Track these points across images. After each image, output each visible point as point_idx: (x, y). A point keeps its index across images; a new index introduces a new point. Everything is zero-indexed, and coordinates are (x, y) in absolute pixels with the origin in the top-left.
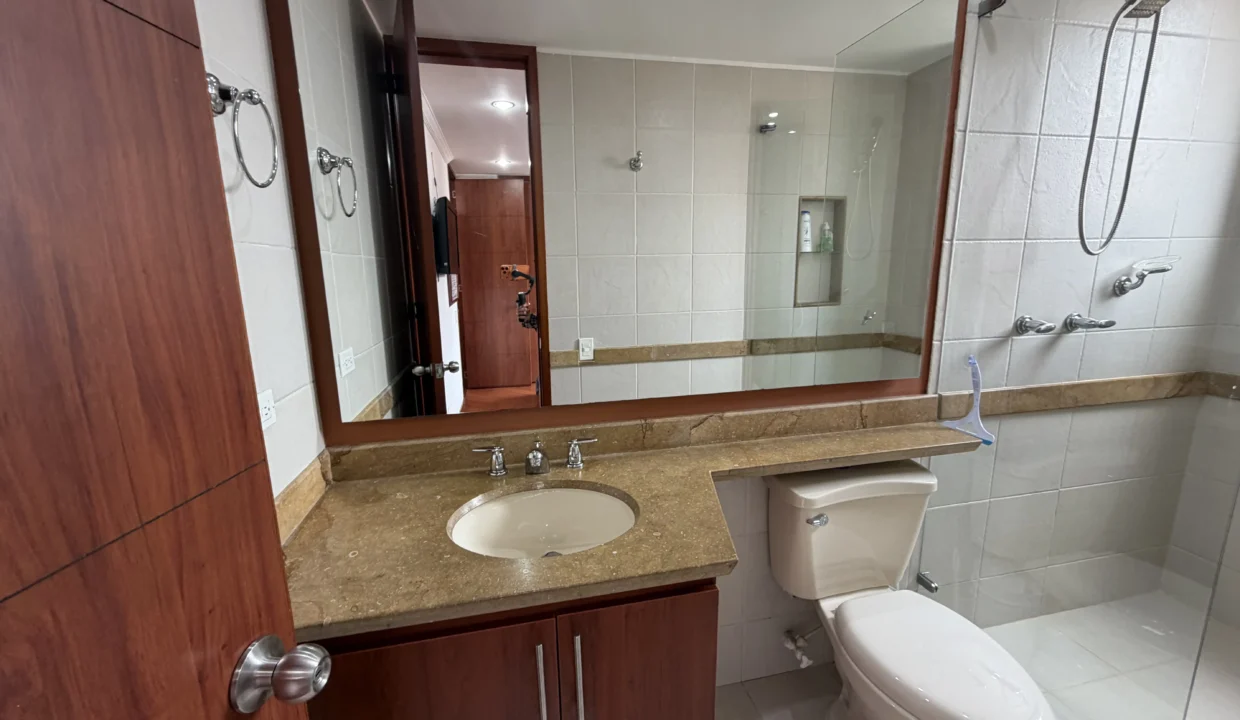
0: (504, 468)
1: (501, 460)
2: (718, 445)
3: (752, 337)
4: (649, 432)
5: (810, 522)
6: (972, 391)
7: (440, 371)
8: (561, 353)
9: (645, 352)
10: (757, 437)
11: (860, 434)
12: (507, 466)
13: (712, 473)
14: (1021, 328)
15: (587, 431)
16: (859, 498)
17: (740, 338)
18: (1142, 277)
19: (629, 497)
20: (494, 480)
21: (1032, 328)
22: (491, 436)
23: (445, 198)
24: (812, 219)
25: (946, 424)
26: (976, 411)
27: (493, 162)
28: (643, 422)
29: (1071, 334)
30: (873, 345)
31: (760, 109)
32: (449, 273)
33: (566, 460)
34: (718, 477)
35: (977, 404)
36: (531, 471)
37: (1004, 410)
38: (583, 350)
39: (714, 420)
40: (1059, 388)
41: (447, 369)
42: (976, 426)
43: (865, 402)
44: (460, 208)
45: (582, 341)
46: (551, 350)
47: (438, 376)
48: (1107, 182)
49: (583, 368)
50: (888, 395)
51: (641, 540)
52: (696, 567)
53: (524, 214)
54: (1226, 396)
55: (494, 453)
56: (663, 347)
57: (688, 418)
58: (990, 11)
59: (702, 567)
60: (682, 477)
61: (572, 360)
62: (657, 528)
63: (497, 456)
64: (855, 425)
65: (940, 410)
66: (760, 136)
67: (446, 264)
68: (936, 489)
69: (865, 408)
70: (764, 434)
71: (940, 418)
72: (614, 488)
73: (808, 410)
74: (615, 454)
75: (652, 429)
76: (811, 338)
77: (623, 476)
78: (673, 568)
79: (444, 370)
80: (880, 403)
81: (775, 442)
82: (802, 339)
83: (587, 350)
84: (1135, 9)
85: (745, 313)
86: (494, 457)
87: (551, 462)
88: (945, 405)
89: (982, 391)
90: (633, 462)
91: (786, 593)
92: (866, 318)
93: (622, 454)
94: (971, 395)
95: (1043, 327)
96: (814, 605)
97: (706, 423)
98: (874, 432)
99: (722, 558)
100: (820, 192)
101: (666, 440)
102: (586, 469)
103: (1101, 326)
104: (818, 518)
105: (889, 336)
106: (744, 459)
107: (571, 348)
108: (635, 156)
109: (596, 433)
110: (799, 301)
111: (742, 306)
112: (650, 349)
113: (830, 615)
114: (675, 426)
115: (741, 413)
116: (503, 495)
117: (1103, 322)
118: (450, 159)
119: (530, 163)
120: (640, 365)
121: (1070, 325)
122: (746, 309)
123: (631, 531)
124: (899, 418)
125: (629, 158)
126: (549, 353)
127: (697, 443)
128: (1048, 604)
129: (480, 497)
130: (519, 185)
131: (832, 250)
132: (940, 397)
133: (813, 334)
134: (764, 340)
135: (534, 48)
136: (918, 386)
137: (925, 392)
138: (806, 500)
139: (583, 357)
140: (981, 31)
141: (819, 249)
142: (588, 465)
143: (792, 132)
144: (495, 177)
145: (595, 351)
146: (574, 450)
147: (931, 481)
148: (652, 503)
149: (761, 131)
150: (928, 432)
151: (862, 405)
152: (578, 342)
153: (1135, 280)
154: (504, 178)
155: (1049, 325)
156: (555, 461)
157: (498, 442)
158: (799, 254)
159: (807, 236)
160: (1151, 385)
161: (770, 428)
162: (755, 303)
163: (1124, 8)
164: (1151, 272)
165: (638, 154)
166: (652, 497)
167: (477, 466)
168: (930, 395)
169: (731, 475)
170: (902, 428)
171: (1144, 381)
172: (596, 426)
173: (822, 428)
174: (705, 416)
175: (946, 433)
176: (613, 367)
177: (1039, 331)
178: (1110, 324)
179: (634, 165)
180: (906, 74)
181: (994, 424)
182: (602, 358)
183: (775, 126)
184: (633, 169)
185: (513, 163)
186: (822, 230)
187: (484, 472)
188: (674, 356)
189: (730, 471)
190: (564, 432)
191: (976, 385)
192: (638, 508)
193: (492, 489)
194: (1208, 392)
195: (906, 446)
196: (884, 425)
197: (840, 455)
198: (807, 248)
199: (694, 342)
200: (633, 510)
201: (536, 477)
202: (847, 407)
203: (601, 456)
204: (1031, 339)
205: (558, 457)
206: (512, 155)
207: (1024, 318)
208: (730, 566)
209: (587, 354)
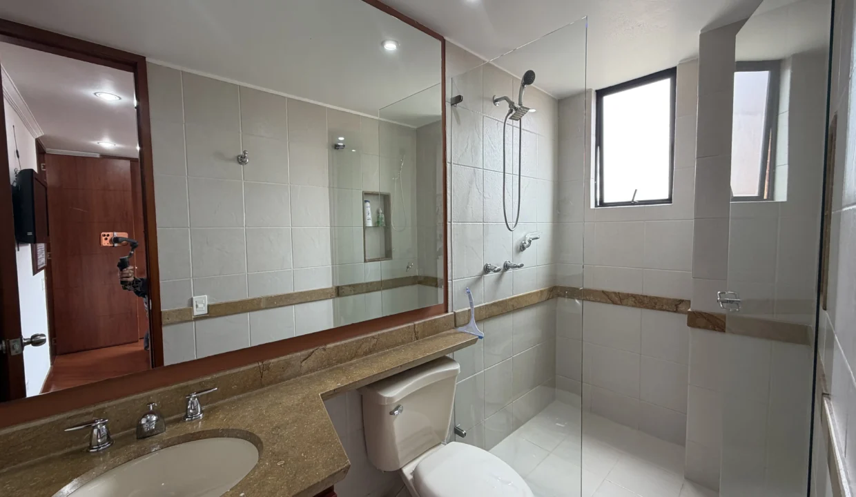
0: (109, 439)
1: (104, 431)
2: (323, 371)
3: (338, 285)
4: (266, 372)
5: (392, 413)
6: (470, 308)
7: (17, 347)
8: (174, 311)
9: (255, 301)
10: (352, 359)
11: (416, 344)
12: (111, 437)
13: (321, 395)
14: (487, 270)
15: (207, 382)
16: (420, 387)
17: (330, 286)
18: (530, 242)
19: (251, 434)
20: (94, 457)
21: (492, 270)
22: (92, 409)
23: (32, 170)
24: (371, 205)
25: (460, 329)
26: (473, 321)
27: (95, 143)
28: (260, 364)
29: (508, 272)
30: (414, 284)
31: (333, 134)
32: (34, 241)
33: (184, 414)
34: (326, 397)
35: (473, 315)
36: (142, 435)
37: (484, 317)
38: (197, 306)
39: (319, 352)
40: (506, 301)
41: (28, 343)
42: (474, 329)
43: (417, 323)
44: (51, 179)
45: (195, 298)
46: (162, 310)
47: (13, 353)
48: (511, 195)
49: (198, 322)
50: (428, 317)
51: (266, 474)
52: (318, 482)
53: (130, 188)
54: (564, 297)
55: (96, 427)
56: (271, 297)
57: (299, 354)
58: (456, 103)
59: (322, 481)
60: (297, 405)
61: (185, 316)
62: (280, 458)
63: (100, 428)
64: (412, 339)
65: (456, 322)
66: (335, 151)
67: (30, 234)
68: (459, 372)
69: (416, 326)
70: (356, 356)
71: (456, 326)
72: (236, 430)
73: (383, 334)
74: (235, 397)
75: (268, 369)
76: (377, 282)
77: (244, 417)
78: (298, 490)
79: (23, 345)
80: (424, 322)
81: (363, 360)
82: (371, 283)
83: (200, 306)
84: (513, 116)
85: (332, 267)
86: (95, 431)
87: (166, 419)
88: (457, 318)
89: (475, 307)
90: (252, 402)
91: (380, 471)
92: (408, 267)
93: (241, 396)
94: (469, 310)
95: (496, 269)
96: (399, 473)
97: (313, 356)
98: (423, 341)
99: (338, 466)
100: (376, 189)
101: (280, 375)
102: (206, 418)
103: (519, 267)
104: (396, 409)
105: (420, 276)
106: (344, 378)
107: (185, 306)
108: (242, 153)
109: (215, 383)
110: (367, 258)
111: (330, 264)
112: (259, 300)
113: (410, 477)
114: (288, 363)
115: (338, 343)
116: (106, 471)
117: (519, 264)
118: (39, 134)
119: (138, 148)
120: (252, 313)
121: (506, 267)
122: (332, 264)
123: (257, 467)
124: (434, 331)
125: (237, 155)
126: (160, 313)
127: (307, 372)
128: (516, 424)
129: (75, 482)
130: (126, 165)
131: (384, 225)
132: (455, 313)
133: (379, 279)
134: (346, 286)
135: (145, 58)
136: (443, 310)
137: (447, 312)
138: (389, 398)
139: (196, 312)
140: (453, 114)
141: (377, 224)
142: (208, 413)
143: (353, 151)
144: (98, 156)
145: (209, 306)
146: (192, 403)
147: (456, 367)
148: (274, 435)
149: (335, 148)
150: (452, 337)
151: (415, 325)
152: (192, 299)
153: (527, 243)
154: (107, 157)
155: (498, 268)
156: (172, 418)
157: (100, 414)
158: (365, 227)
159: (369, 216)
160: (539, 295)
161: (359, 351)
162: (339, 262)
163: (508, 115)
164: (533, 239)
165: (244, 153)
166: (273, 430)
167: (70, 447)
168: (450, 313)
169: (336, 392)
170: (438, 337)
171: (537, 293)
172: (215, 376)
173: (393, 345)
174: (311, 350)
175: (460, 335)
176: (227, 318)
177: (495, 271)
178: (522, 265)
179: (241, 160)
180: (416, 127)
181: (482, 325)
182: (215, 311)
183: (344, 146)
184: (240, 163)
185: (118, 146)
186: (378, 213)
187: (81, 451)
188: (281, 303)
189: (334, 390)
190: (182, 388)
191: (471, 304)
192: (261, 443)
193: (92, 468)
194: (559, 295)
195: (441, 347)
196: (427, 336)
197: (406, 362)
198: (370, 224)
199: (296, 291)
200: (257, 447)
201: (149, 440)
202: (406, 327)
203: (221, 402)
204: (491, 276)
205: (174, 413)
206: (115, 138)
207: (487, 264)
208: (345, 472)
209: (201, 308)
